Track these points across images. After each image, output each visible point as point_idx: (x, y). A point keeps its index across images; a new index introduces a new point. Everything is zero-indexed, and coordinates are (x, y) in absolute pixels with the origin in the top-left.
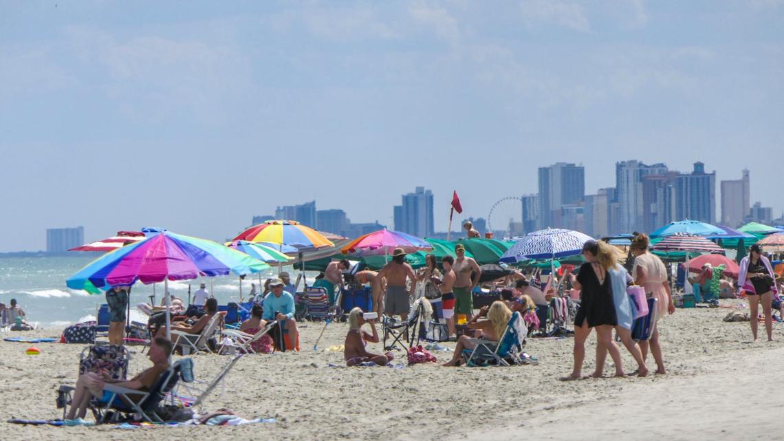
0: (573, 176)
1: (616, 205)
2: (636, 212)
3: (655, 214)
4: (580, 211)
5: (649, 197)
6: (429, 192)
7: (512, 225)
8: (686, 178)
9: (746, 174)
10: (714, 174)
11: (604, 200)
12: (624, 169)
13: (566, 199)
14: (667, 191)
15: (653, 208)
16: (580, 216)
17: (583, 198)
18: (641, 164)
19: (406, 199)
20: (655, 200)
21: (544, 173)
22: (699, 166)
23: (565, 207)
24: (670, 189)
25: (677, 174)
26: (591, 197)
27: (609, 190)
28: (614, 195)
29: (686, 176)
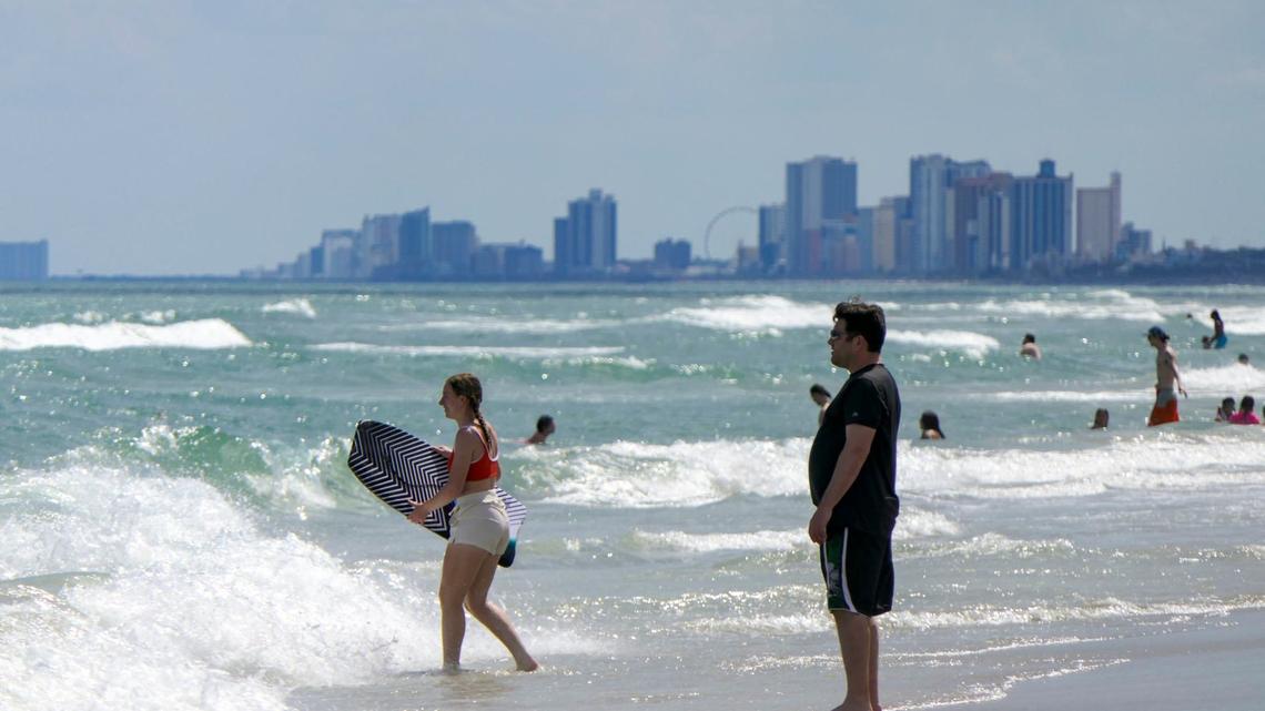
0: (839, 176)
1: (910, 223)
2: (943, 234)
3: (974, 239)
4: (850, 231)
5: (966, 210)
6: (609, 198)
7: (742, 252)
8: (1027, 185)
9: (1116, 179)
10: (1070, 179)
11: (890, 216)
12: (924, 169)
13: (829, 210)
14: (995, 202)
15: (971, 228)
16: (851, 239)
17: (856, 212)
18: (948, 161)
19: (575, 207)
20: (975, 217)
21: (796, 172)
22: (1047, 166)
23: (829, 223)
24: (999, 200)
25: (1008, 176)
26: (869, 211)
27: (898, 201)
28: (906, 209)
29: (1027, 181)
